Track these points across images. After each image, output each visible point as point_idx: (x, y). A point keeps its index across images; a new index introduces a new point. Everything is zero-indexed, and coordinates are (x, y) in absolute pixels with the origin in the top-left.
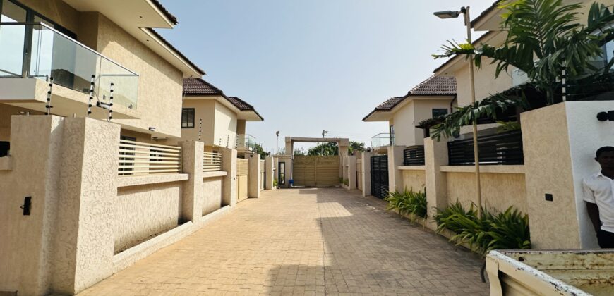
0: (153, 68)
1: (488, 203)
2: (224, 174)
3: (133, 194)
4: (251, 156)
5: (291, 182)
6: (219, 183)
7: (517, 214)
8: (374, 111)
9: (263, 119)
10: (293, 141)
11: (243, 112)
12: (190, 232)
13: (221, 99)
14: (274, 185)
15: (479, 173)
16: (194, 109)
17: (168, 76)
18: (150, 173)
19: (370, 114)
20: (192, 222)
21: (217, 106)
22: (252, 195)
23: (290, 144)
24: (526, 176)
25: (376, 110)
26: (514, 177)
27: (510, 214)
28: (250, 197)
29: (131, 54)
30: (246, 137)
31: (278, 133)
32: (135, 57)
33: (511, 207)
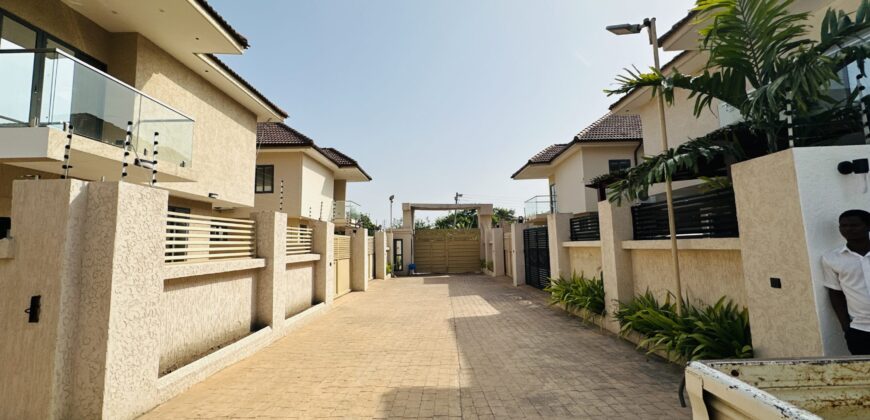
0: (215, 110)
1: (691, 291)
2: (316, 257)
3: (186, 290)
4: (355, 231)
5: (411, 267)
6: (309, 270)
7: (733, 307)
8: (526, 165)
9: (370, 179)
10: (413, 208)
11: (342, 170)
12: (268, 342)
13: (310, 151)
14: (387, 273)
15: (677, 251)
16: (272, 166)
17: (236, 120)
18: (211, 258)
19: (522, 169)
20: (271, 327)
21: (305, 161)
22: (357, 286)
23: (409, 214)
24: (743, 253)
25: (530, 162)
26: (726, 255)
27: (722, 308)
28: (353, 289)
29: (183, 91)
30: (347, 204)
31: (391, 198)
32: (189, 94)
33: (723, 298)
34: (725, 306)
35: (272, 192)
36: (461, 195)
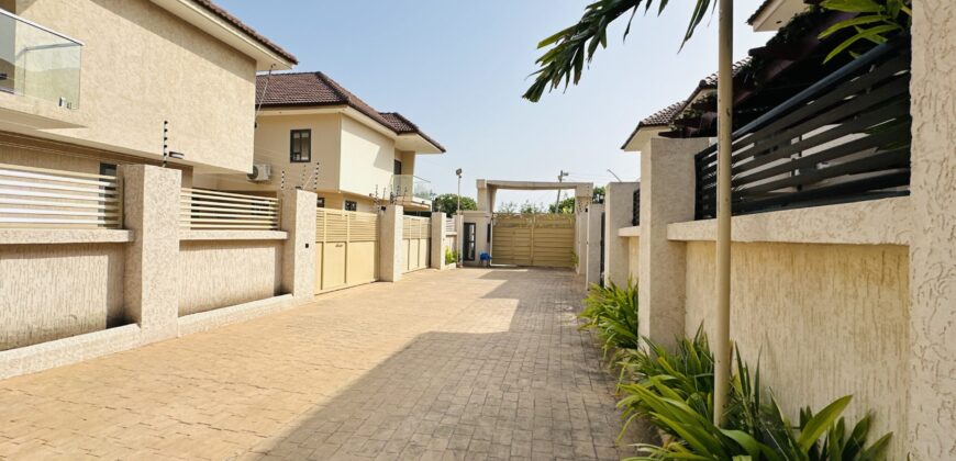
0: (176, 46)
2: (282, 235)
4: (384, 209)
5: (484, 257)
6: (271, 252)
8: (637, 129)
9: (443, 151)
11: (402, 138)
12: (129, 346)
13: (348, 110)
14: (448, 261)
16: (309, 131)
17: (218, 63)
19: (633, 135)
20: (139, 325)
21: (344, 123)
23: (485, 193)
25: (641, 125)
28: (379, 279)
29: (116, 17)
30: (414, 180)
31: (459, 172)
32: (123, 21)
34: (850, 426)
35: (309, 161)
36: (567, 174)
